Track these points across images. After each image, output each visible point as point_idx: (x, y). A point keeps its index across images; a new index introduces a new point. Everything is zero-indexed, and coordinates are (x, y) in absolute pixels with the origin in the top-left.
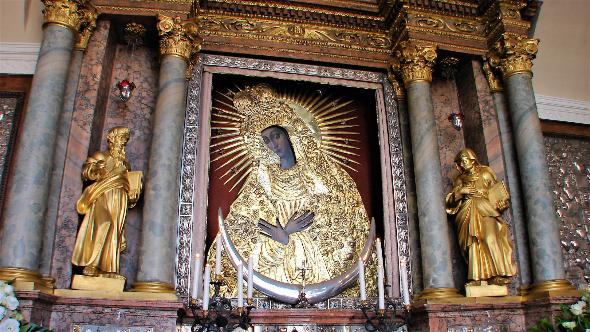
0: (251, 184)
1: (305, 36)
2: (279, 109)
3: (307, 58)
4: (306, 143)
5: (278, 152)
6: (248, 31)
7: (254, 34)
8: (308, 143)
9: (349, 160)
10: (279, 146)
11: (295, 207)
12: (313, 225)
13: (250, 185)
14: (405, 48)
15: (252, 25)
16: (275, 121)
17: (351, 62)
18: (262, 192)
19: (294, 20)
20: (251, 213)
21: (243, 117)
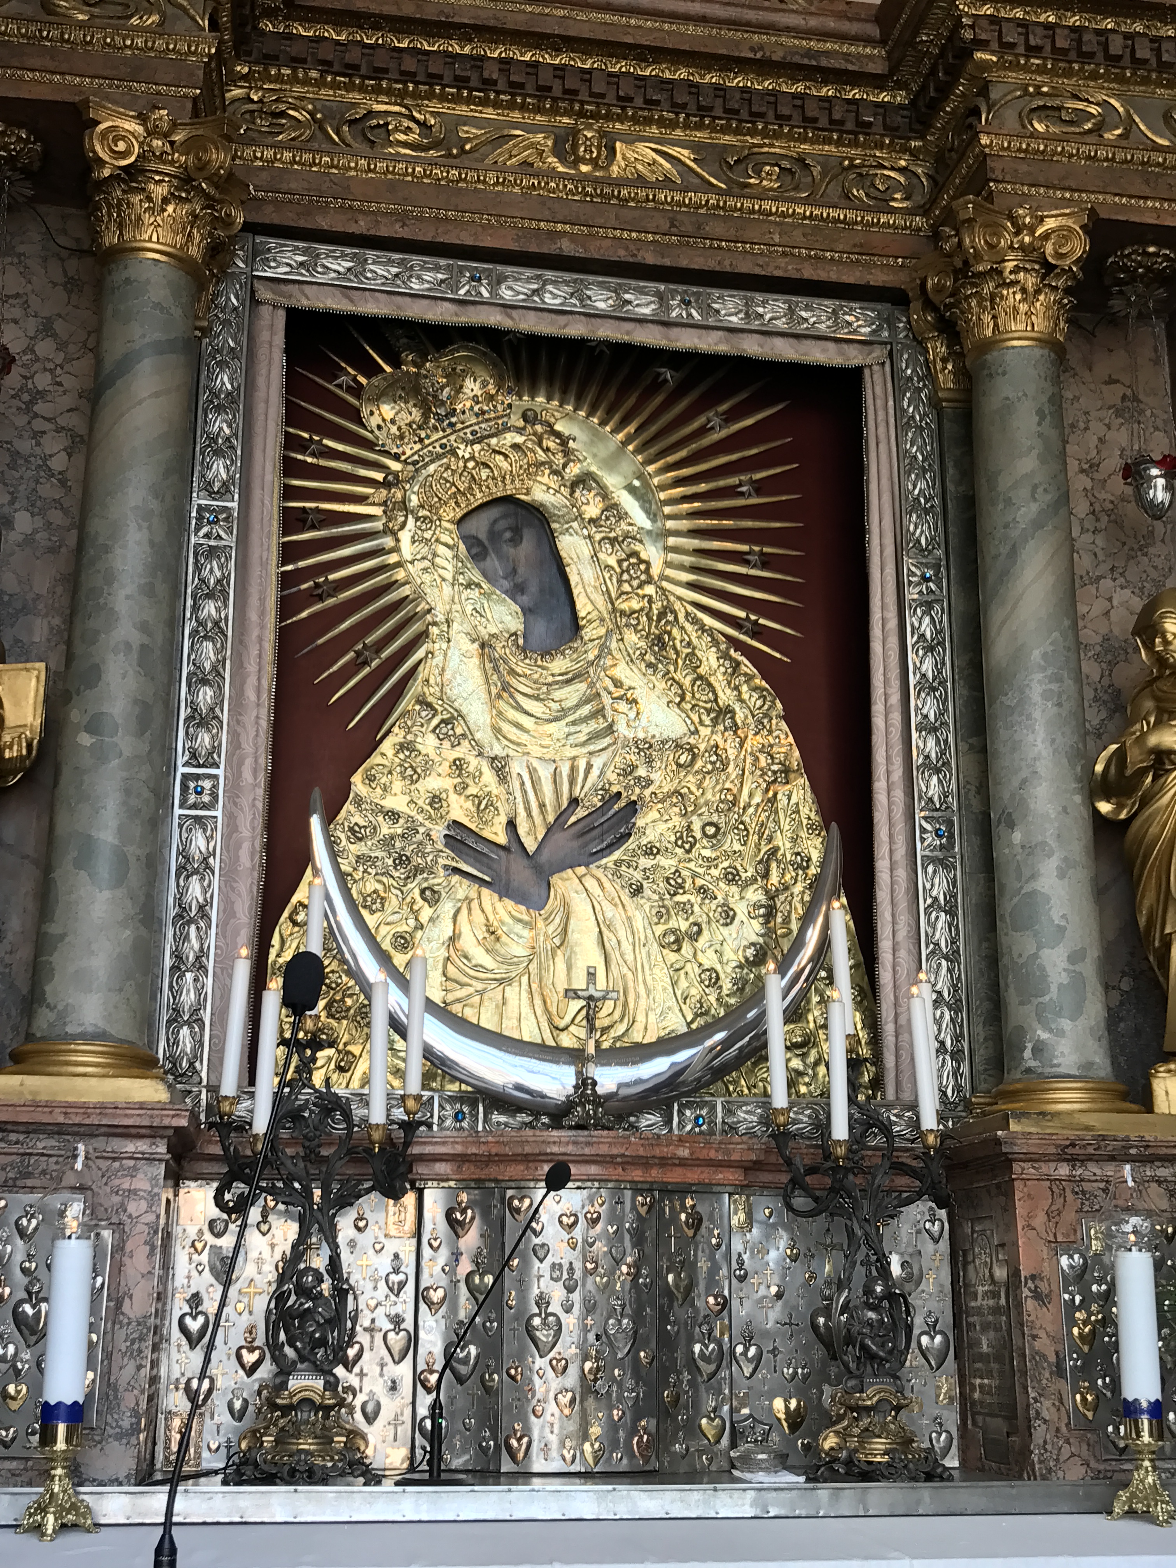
0: (422, 702)
1: (615, 171)
2: (519, 439)
3: (621, 255)
4: (612, 561)
5: (516, 591)
6: (408, 152)
7: (433, 164)
8: (620, 562)
9: (762, 621)
10: (521, 570)
11: (572, 782)
12: (631, 844)
13: (417, 707)
14: (970, 221)
15: (423, 125)
16: (508, 481)
17: (777, 267)
18: (459, 731)
19: (577, 107)
20: (420, 802)
21: (395, 466)
